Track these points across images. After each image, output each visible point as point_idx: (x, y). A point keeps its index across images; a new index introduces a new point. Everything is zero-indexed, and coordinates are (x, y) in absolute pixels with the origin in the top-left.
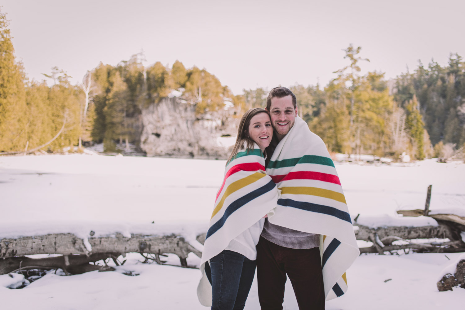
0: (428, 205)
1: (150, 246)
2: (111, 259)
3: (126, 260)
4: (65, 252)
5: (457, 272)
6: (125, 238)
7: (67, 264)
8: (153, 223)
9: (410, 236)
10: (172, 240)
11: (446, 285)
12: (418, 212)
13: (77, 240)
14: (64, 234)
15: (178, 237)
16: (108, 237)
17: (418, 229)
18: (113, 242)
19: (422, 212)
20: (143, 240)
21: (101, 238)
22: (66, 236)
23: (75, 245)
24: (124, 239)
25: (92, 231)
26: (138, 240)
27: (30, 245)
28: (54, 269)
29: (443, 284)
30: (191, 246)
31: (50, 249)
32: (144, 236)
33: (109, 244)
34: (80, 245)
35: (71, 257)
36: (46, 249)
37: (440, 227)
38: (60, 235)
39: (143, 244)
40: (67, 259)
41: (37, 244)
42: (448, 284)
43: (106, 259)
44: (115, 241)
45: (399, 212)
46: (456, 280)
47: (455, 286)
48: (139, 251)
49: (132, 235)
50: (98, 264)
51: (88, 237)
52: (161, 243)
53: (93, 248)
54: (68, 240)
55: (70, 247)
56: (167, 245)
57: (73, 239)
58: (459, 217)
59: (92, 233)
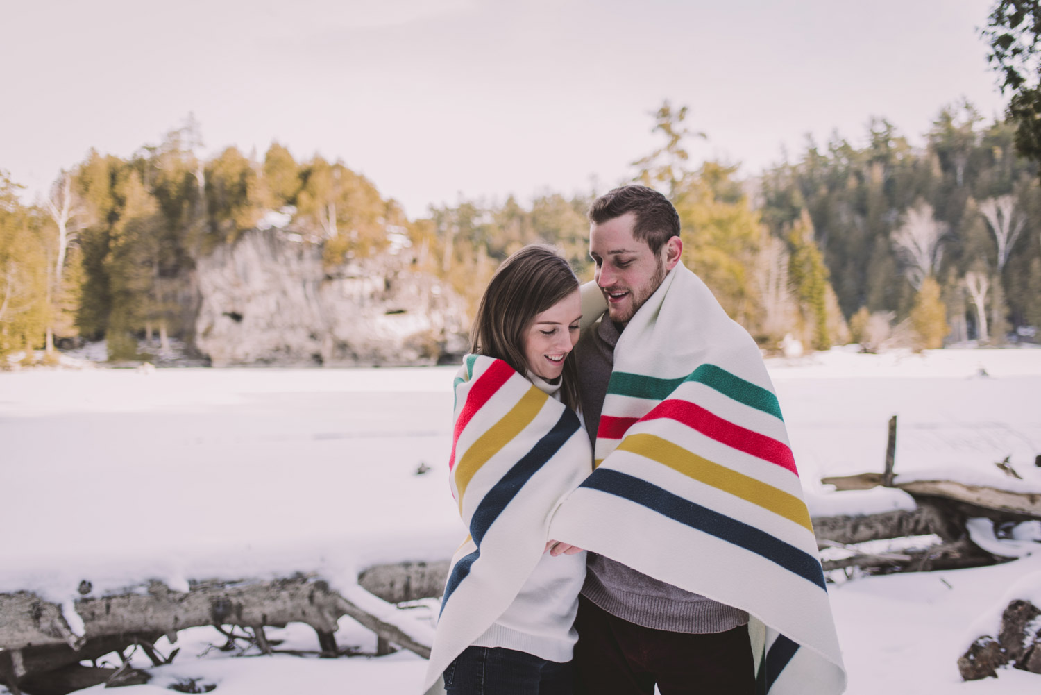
0: (891, 461)
1: (240, 607)
2: (140, 648)
3: (178, 650)
4: (12, 641)
5: (1005, 630)
6: (174, 592)
7: (20, 671)
9: (858, 536)
10: (297, 589)
11: (980, 665)
12: (870, 480)
13: (45, 609)
14: (8, 596)
15: (312, 581)
16: (127, 594)
17: (873, 518)
18: (143, 607)
19: (877, 477)
20: (222, 594)
21: (109, 598)
22: (14, 601)
23: (39, 622)
24: (171, 596)
26: (209, 594)
29: (972, 662)
30: (346, 601)
32: (222, 585)
33: (132, 612)
34: (52, 622)
35: (29, 651)
37: (919, 511)
39: (221, 604)
40: (18, 659)
42: (985, 663)
43: (125, 648)
44: (148, 604)
45: (825, 481)
46: (1003, 650)
47: (1002, 667)
48: (212, 621)
49: (193, 584)
50: (104, 663)
51: (73, 599)
52: (268, 599)
53: (90, 625)
54: (20, 609)
55: (26, 627)
56: (284, 602)
57: (32, 607)
58: (963, 486)
59: (84, 586)
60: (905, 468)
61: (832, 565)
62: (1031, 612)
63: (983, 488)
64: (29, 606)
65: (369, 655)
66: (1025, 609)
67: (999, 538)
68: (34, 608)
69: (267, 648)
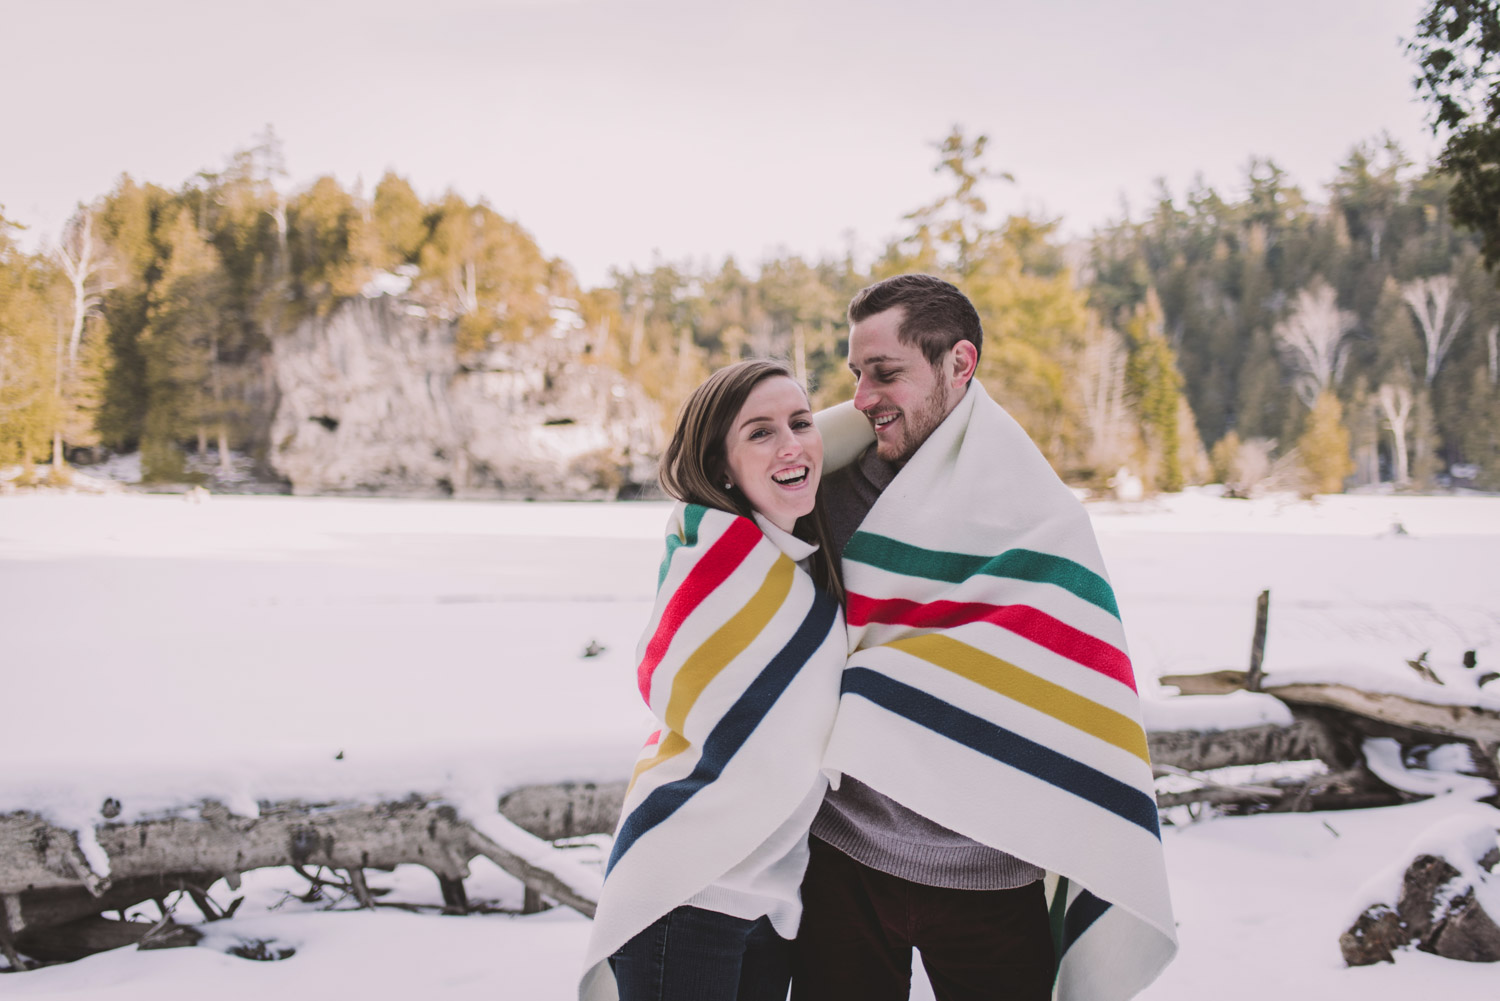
0: (1259, 655)
1: (330, 841)
2: (187, 895)
3: (242, 899)
4: (6, 881)
5: (1407, 897)
6: (238, 818)
7: (17, 924)
8: (340, 757)
9: (1209, 760)
10: (413, 816)
11: (1370, 945)
12: (1228, 680)
13: (54, 837)
15: (433, 806)
16: (171, 819)
17: (1231, 735)
18: (193, 838)
19: (1238, 677)
20: (305, 822)
21: (145, 824)
22: (10, 825)
23: (45, 856)
24: (233, 823)
26: (287, 822)
29: (1360, 940)
30: (481, 835)
32: (306, 809)
33: (177, 844)
34: (64, 855)
35: (30, 897)
37: (1297, 726)
39: (304, 836)
40: (14, 907)
42: (1377, 942)
43: (167, 895)
44: (200, 833)
45: (1165, 681)
46: (1403, 925)
47: (1401, 948)
48: (290, 860)
49: (264, 805)
50: (136, 915)
51: (94, 823)
52: (371, 830)
53: (117, 861)
54: (18, 837)
55: (27, 863)
56: (393, 835)
57: (35, 834)
58: (1359, 692)
59: (110, 806)
60: (1278, 665)
61: (1171, 799)
62: (1444, 873)
63: (1387, 696)
64: (32, 833)
65: (511, 913)
66: (1436, 867)
67: (1409, 767)
68: (38, 835)
69: (367, 898)
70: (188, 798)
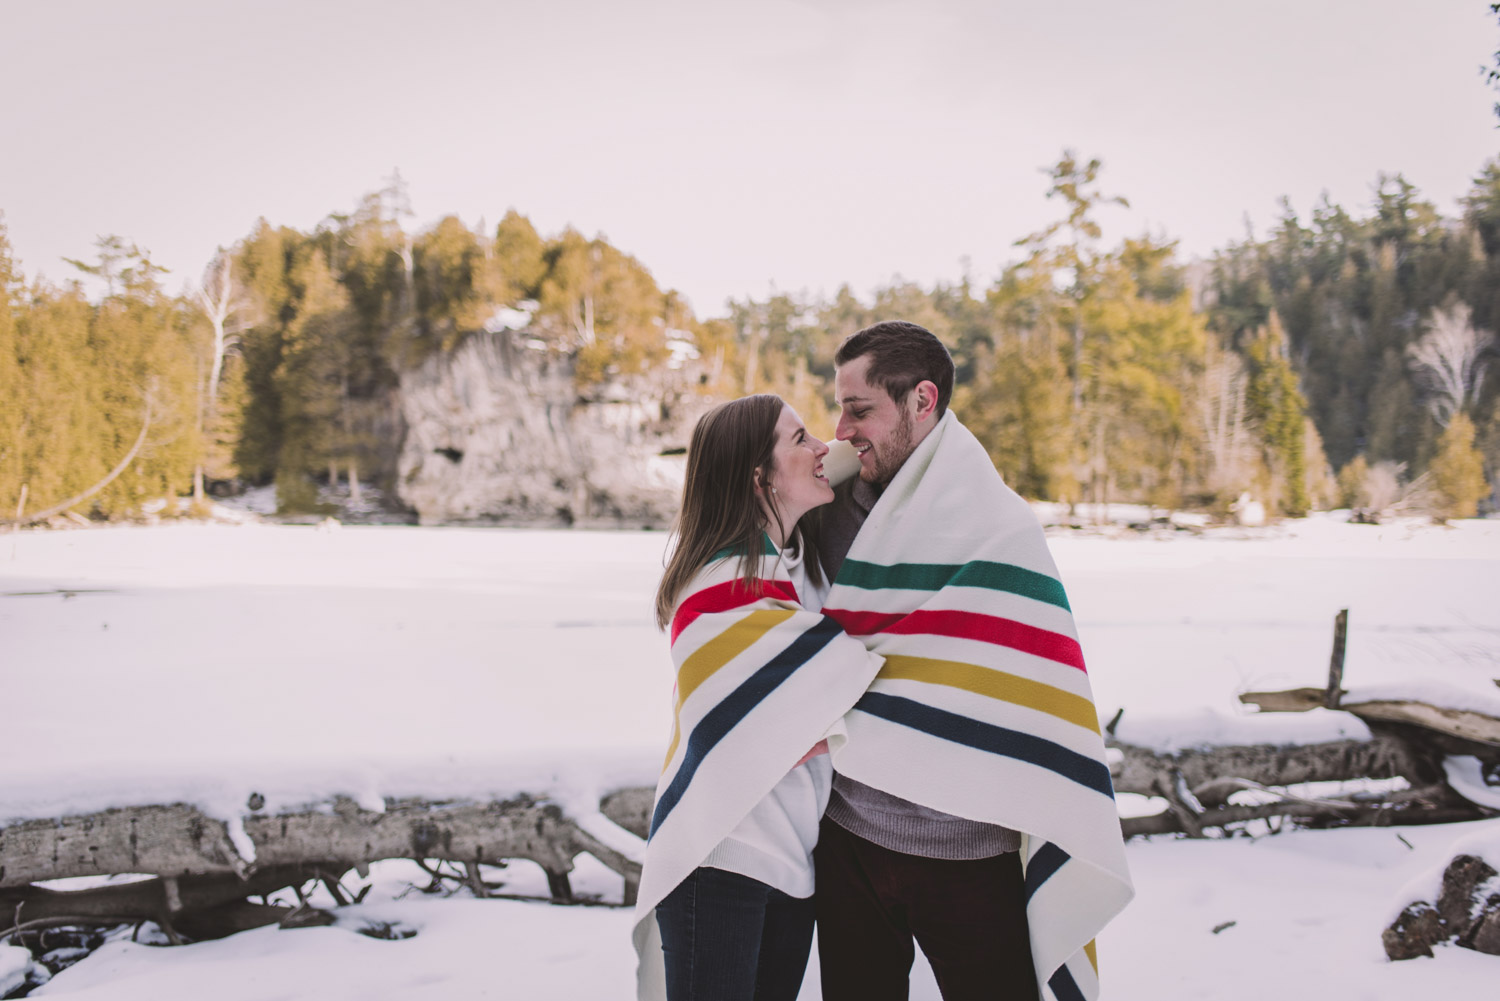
0: (1337, 673)
1: (448, 835)
2: (321, 883)
3: (370, 886)
4: (166, 865)
5: (1446, 895)
6: (366, 812)
7: (175, 905)
9: (1285, 775)
10: (522, 814)
11: (1411, 940)
12: (1306, 698)
13: (207, 827)
14: (162, 808)
15: (540, 805)
16: (308, 812)
17: (1308, 750)
18: (327, 829)
19: (1318, 695)
20: (426, 817)
21: (285, 816)
22: (169, 815)
23: (199, 843)
24: (362, 817)
25: (255, 795)
26: (410, 817)
27: (47, 848)
28: (130, 925)
29: (1401, 935)
30: (584, 832)
31: (115, 858)
32: (427, 806)
33: (314, 836)
34: (216, 843)
35: (186, 880)
36: (102, 858)
37: (1376, 743)
38: (147, 811)
39: (425, 830)
40: (172, 889)
41: (72, 844)
42: (1418, 937)
43: (303, 883)
44: (334, 826)
45: (1245, 698)
46: (1442, 921)
47: (1440, 943)
48: (412, 853)
49: (390, 801)
50: (277, 900)
51: (242, 815)
52: (484, 826)
53: (261, 849)
54: (176, 826)
55: (183, 849)
56: (503, 832)
57: (191, 823)
58: (1437, 709)
59: (256, 801)
60: (1358, 681)
61: (1248, 812)
62: (1482, 872)
63: (1464, 712)
64: (188, 823)
65: (612, 906)
66: (1474, 867)
67: (1490, 784)
68: (193, 825)
69: (482, 890)
70: (323, 794)
